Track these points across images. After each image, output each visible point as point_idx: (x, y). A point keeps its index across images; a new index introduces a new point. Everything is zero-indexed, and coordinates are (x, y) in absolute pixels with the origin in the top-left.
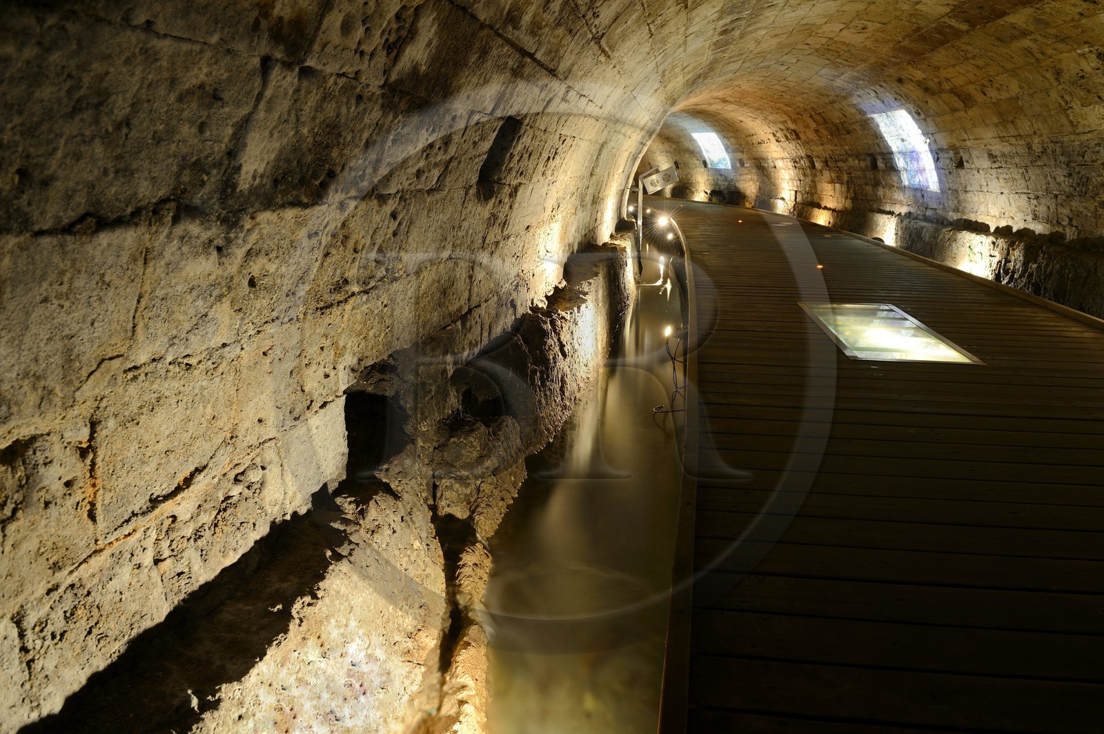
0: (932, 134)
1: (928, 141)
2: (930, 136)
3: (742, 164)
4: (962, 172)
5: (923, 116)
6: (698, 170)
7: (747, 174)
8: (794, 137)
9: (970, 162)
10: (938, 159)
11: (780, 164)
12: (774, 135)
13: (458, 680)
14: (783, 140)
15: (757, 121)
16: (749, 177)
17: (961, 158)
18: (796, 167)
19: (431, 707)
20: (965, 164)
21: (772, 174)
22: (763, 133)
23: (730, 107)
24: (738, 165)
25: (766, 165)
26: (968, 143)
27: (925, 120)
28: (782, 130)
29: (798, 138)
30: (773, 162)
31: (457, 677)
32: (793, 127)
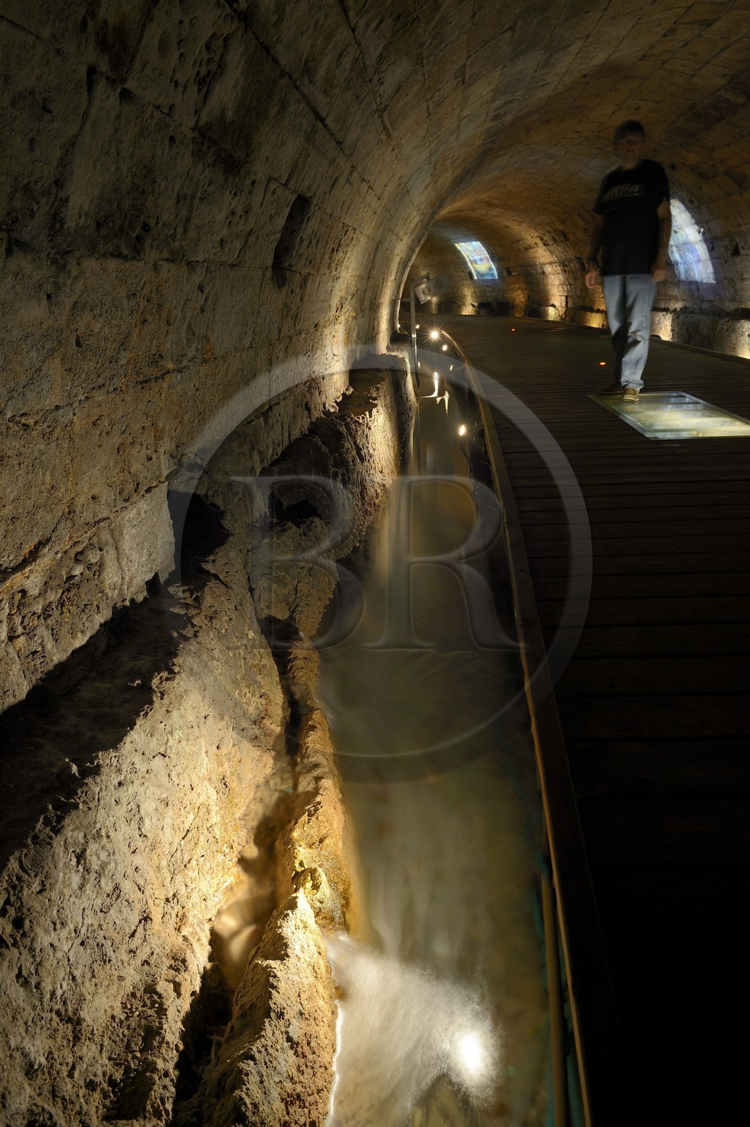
0: (707, 222)
1: (702, 230)
2: (704, 224)
3: (509, 273)
4: (738, 260)
5: (696, 204)
6: (465, 282)
7: (514, 283)
8: (563, 239)
9: (746, 248)
10: (713, 248)
11: (548, 269)
12: (541, 239)
13: (310, 760)
14: (551, 243)
15: (523, 225)
16: (517, 286)
17: (737, 245)
18: (565, 271)
19: (287, 786)
20: (741, 250)
21: (541, 281)
22: (529, 238)
23: (495, 211)
24: (505, 274)
25: (534, 272)
26: (744, 228)
27: (698, 208)
28: (549, 232)
29: (567, 239)
30: (541, 267)
31: (308, 757)
32: (561, 228)
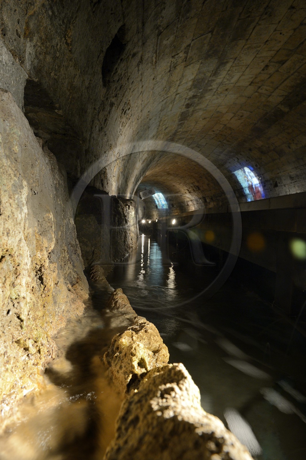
0: (263, 174)
1: (260, 178)
2: (262, 176)
3: (173, 206)
4: (277, 189)
5: (259, 166)
6: (154, 209)
7: (175, 210)
8: (197, 189)
9: (281, 183)
10: (265, 186)
11: (190, 203)
12: (188, 190)
14: (192, 192)
15: (181, 184)
17: (276, 182)
18: (197, 203)
20: (278, 184)
21: (187, 208)
22: (183, 190)
24: (171, 206)
25: (184, 205)
26: (280, 174)
27: (259, 168)
28: (192, 187)
29: (199, 189)
30: (187, 203)
32: (197, 184)
